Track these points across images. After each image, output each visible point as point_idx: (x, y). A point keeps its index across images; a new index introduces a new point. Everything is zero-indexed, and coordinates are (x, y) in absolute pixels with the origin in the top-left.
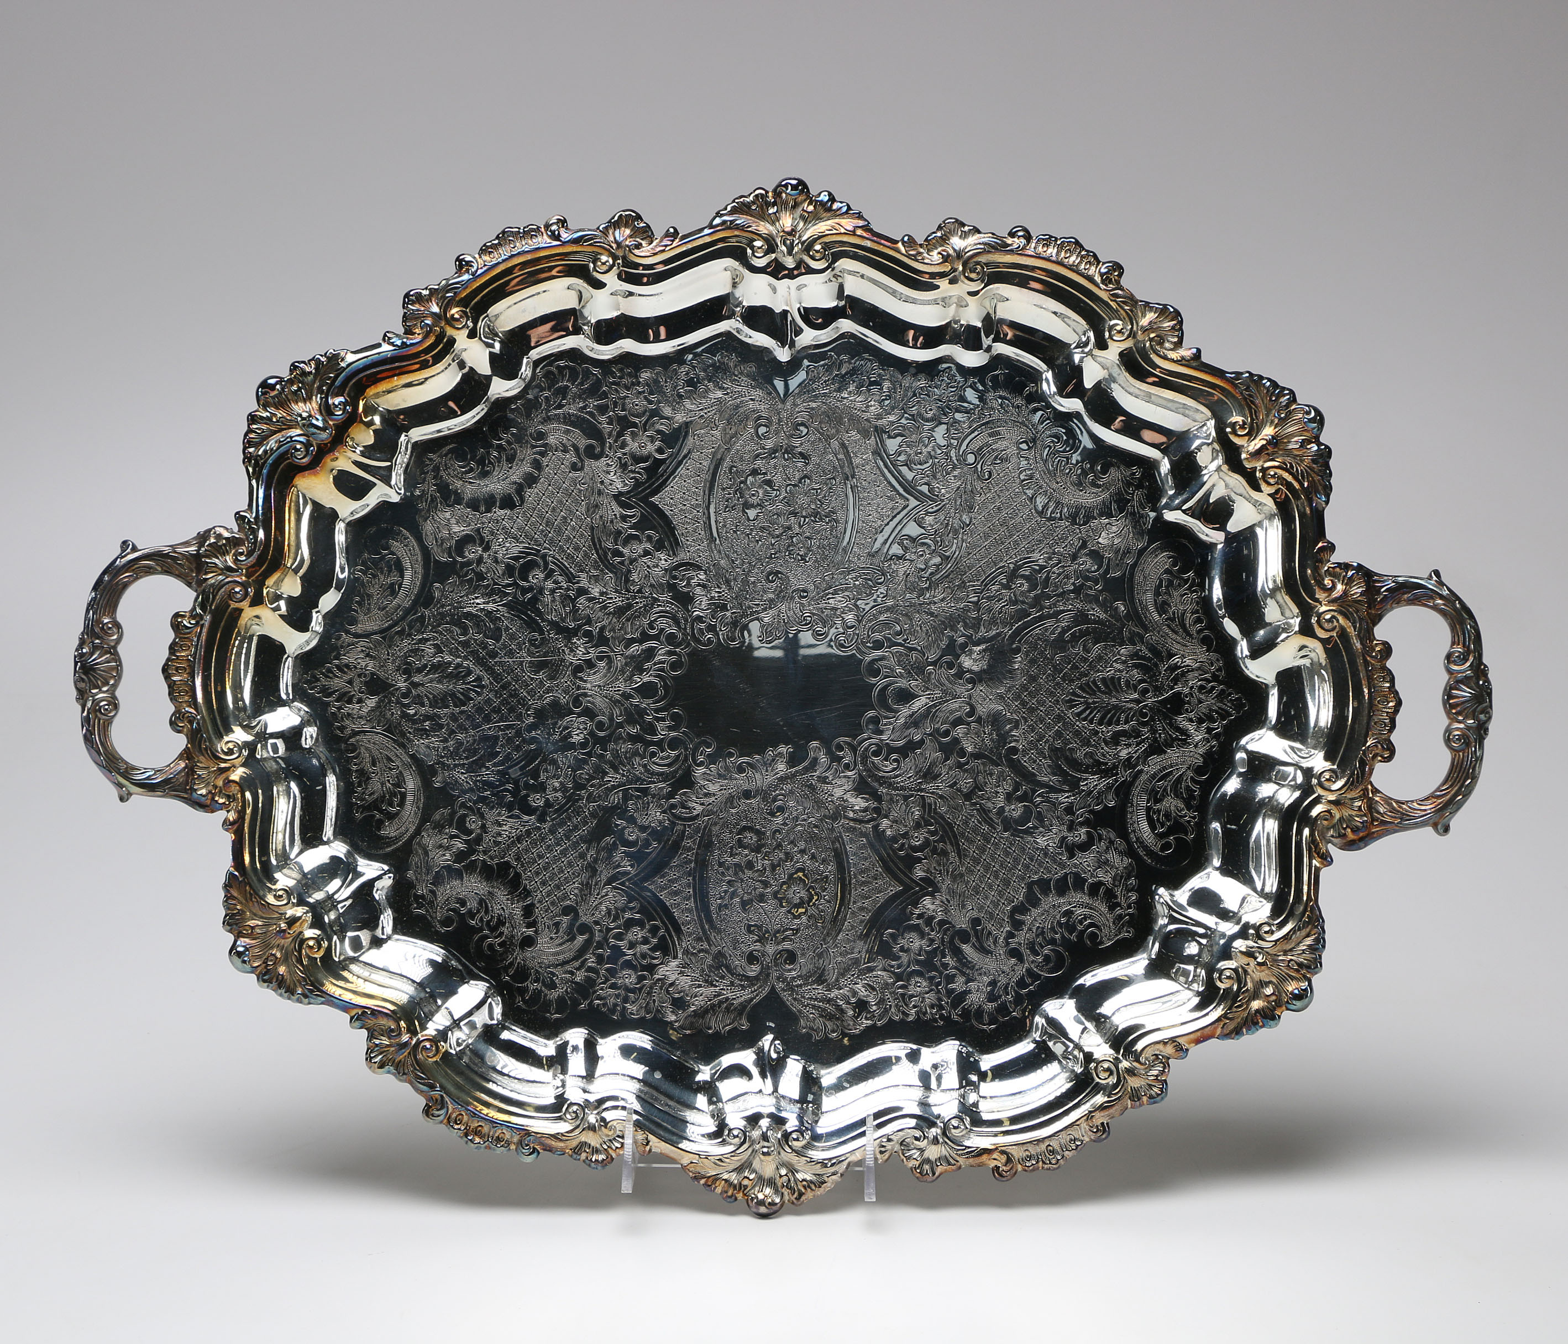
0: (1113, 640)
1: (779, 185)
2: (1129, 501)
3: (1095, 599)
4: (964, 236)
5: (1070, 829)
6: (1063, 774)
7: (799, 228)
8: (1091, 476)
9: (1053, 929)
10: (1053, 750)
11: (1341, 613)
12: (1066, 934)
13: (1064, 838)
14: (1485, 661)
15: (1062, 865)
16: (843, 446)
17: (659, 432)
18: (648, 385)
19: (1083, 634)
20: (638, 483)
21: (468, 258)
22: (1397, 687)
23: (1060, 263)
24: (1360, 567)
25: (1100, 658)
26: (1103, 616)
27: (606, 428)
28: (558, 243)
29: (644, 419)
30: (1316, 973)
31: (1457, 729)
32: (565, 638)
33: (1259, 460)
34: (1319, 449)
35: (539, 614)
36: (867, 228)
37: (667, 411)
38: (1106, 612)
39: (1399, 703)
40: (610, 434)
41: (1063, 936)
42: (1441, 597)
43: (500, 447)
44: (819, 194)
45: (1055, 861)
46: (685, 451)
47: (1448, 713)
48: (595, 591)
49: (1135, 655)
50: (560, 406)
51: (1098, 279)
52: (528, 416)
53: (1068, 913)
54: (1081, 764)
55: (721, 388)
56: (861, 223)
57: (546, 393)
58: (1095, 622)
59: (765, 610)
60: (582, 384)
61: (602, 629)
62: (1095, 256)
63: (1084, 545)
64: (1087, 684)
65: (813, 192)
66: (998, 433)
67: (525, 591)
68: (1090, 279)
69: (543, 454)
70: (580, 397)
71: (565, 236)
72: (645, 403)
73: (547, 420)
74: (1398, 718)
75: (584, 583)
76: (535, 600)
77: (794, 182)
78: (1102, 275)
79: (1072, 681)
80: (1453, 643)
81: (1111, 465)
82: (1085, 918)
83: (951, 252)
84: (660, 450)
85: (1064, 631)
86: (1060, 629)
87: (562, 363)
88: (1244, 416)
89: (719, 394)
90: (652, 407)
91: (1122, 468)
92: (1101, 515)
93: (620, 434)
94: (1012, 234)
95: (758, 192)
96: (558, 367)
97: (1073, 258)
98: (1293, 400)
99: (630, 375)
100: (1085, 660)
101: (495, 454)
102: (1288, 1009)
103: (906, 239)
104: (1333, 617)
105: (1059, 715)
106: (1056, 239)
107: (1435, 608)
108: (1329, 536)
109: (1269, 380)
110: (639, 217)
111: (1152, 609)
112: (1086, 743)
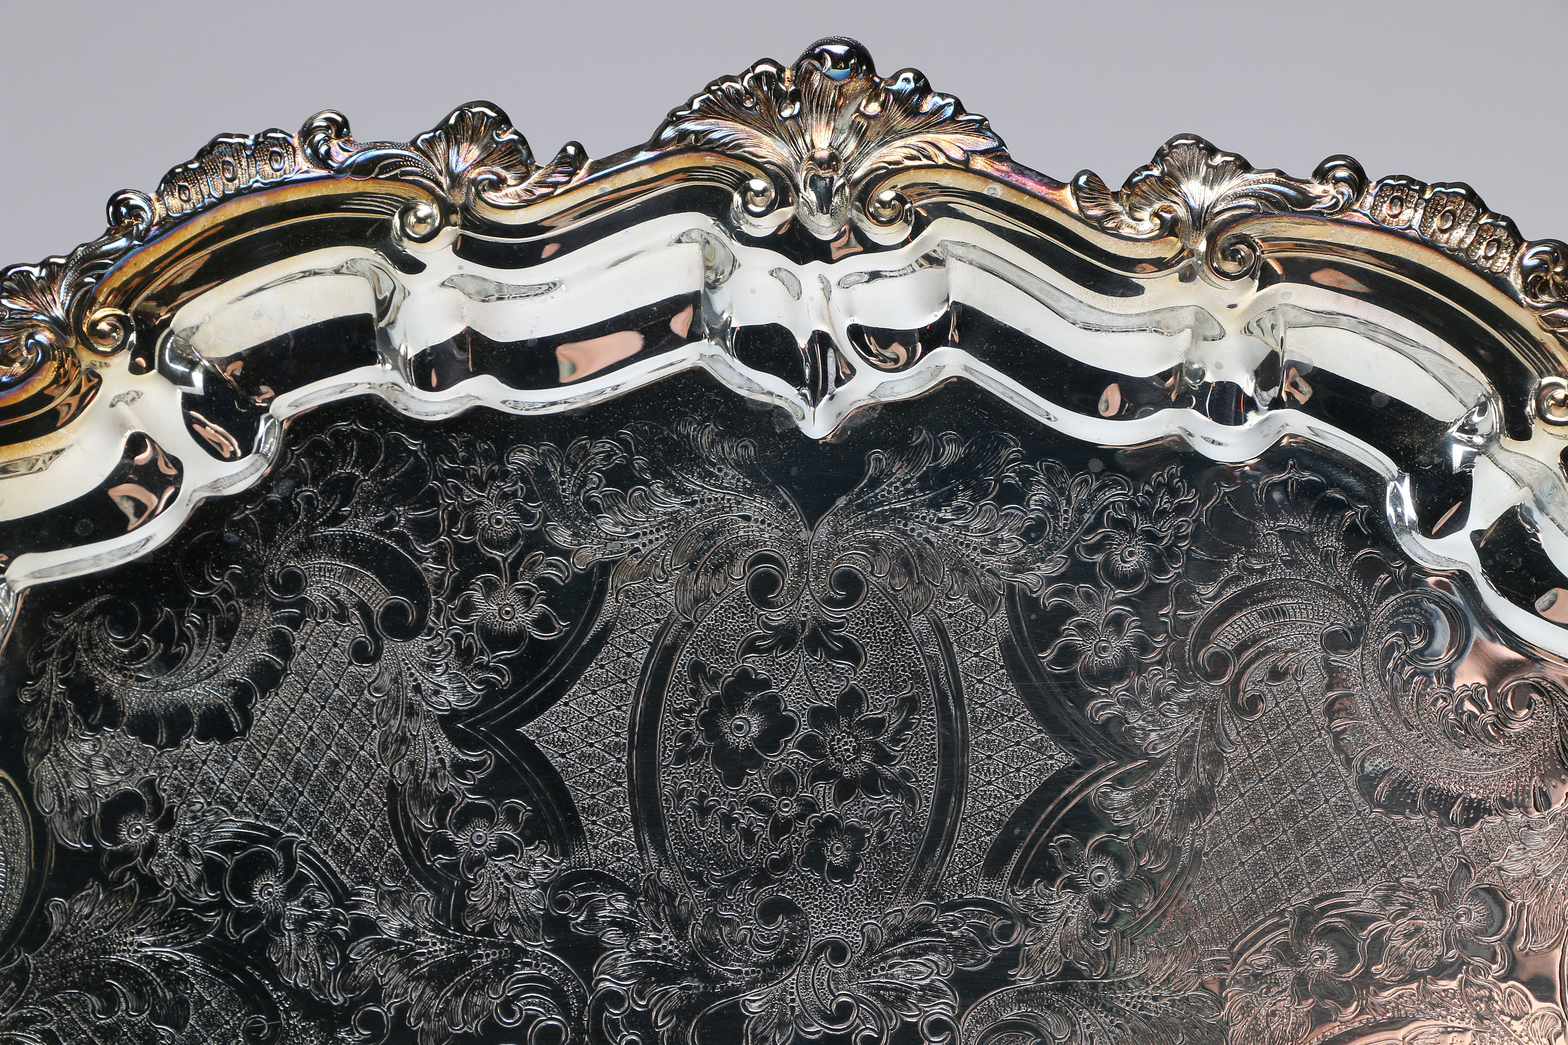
1: (809, 55)
4: (1215, 176)
7: (847, 152)
8: (1487, 715)
16: (939, 630)
17: (544, 582)
18: (525, 480)
20: (492, 691)
21: (136, 201)
23: (1431, 245)
27: (430, 569)
28: (324, 173)
29: (512, 554)
32: (321, 1028)
35: (271, 972)
36: (998, 154)
37: (562, 537)
40: (439, 584)
43: (206, 606)
44: (895, 78)
46: (597, 627)
48: (391, 927)
50: (336, 519)
51: (1515, 281)
52: (268, 539)
55: (680, 491)
56: (984, 144)
57: (309, 490)
59: (751, 985)
60: (384, 472)
61: (402, 1010)
62: (1512, 228)
63: (1465, 870)
65: (883, 70)
66: (1281, 612)
67: (242, 920)
68: (1498, 282)
69: (295, 622)
70: (379, 502)
71: (339, 157)
72: (516, 518)
73: (307, 548)
75: (368, 911)
76: (262, 941)
77: (840, 49)
78: (1525, 272)
83: (1181, 212)
84: (543, 623)
87: (342, 425)
89: (676, 503)
90: (530, 527)
91: (1560, 700)
92: (1507, 805)
93: (461, 585)
94: (1321, 174)
95: (760, 69)
96: (336, 434)
97: (1459, 233)
99: (486, 456)
101: (196, 618)
103: (1082, 180)
106: (1423, 186)
110: (503, 120)
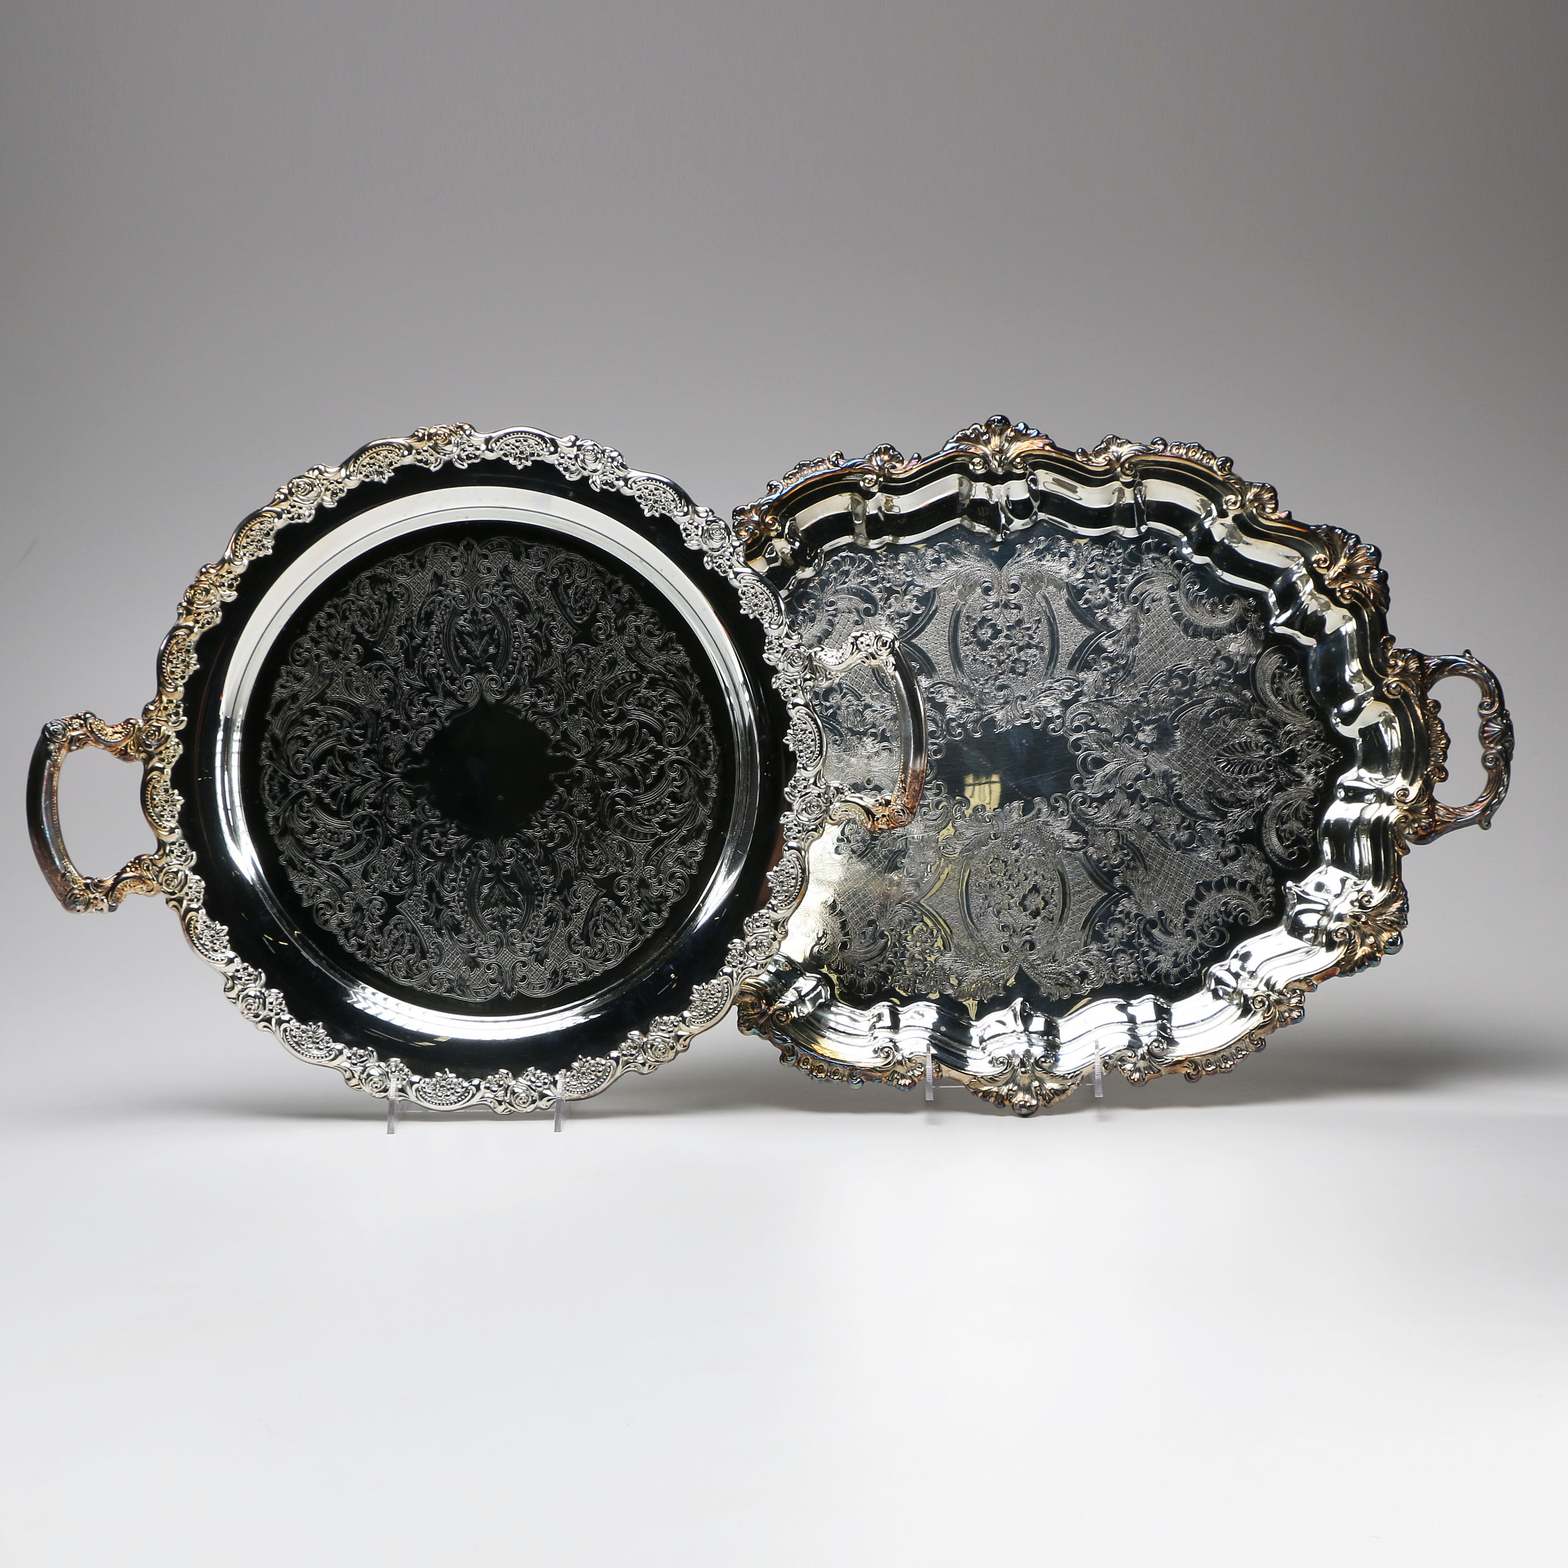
0: (1244, 716)
1: (989, 421)
2: (1248, 622)
3: (1229, 689)
4: (1120, 445)
5: (1223, 846)
6: (1214, 808)
7: (1005, 448)
8: (1220, 607)
9: (1215, 915)
10: (1207, 793)
11: (1402, 682)
12: (1225, 919)
13: (1219, 853)
14: (1506, 707)
15: (1220, 872)
16: (1045, 597)
17: (915, 596)
18: (905, 564)
19: (1222, 713)
20: (902, 631)
21: (775, 483)
22: (1446, 730)
23: (1188, 460)
24: (1414, 652)
25: (1235, 729)
26: (1236, 700)
27: (878, 596)
28: (838, 468)
29: (904, 587)
30: (1404, 927)
31: (1491, 754)
32: (858, 738)
33: (1337, 583)
34: (1379, 573)
35: (839, 723)
36: (1052, 445)
37: (919, 581)
38: (1237, 697)
39: (1449, 741)
40: (881, 599)
41: (1223, 920)
42: (1473, 666)
43: (804, 613)
44: (1017, 426)
45: (1213, 869)
46: (934, 608)
47: (1483, 744)
48: (877, 706)
49: (1260, 726)
50: (844, 583)
51: (1215, 468)
52: (822, 590)
53: (1225, 904)
54: (1228, 802)
55: (957, 563)
56: (1047, 441)
57: (834, 575)
58: (1230, 705)
59: (997, 711)
60: (859, 567)
61: (884, 730)
62: (1213, 454)
63: (1218, 653)
64: (1228, 747)
65: (1013, 423)
66: (1153, 582)
67: (827, 708)
68: (1211, 468)
69: (834, 616)
70: (858, 576)
71: (841, 462)
72: (904, 576)
73: (836, 592)
74: (1449, 752)
75: (868, 700)
76: (834, 714)
77: (999, 418)
78: (1218, 466)
79: (1217, 746)
80: (1483, 696)
81: (1234, 598)
82: (1238, 907)
83: (1112, 457)
84: (917, 608)
85: (1209, 712)
86: (1205, 711)
87: (843, 554)
88: (1325, 553)
89: (955, 568)
90: (909, 579)
91: (1242, 599)
92: (1229, 632)
93: (888, 599)
94: (1154, 443)
95: (974, 427)
96: (841, 557)
97: (1198, 455)
98: (1358, 541)
99: (892, 558)
100: (1225, 731)
101: (801, 617)
102: (1386, 953)
103: (1080, 451)
104: (1397, 685)
105: (1210, 769)
106: (1185, 445)
107: (1469, 675)
108: (1391, 631)
109: (1340, 529)
110: (892, 448)
111: (1269, 693)
112: (1230, 787)
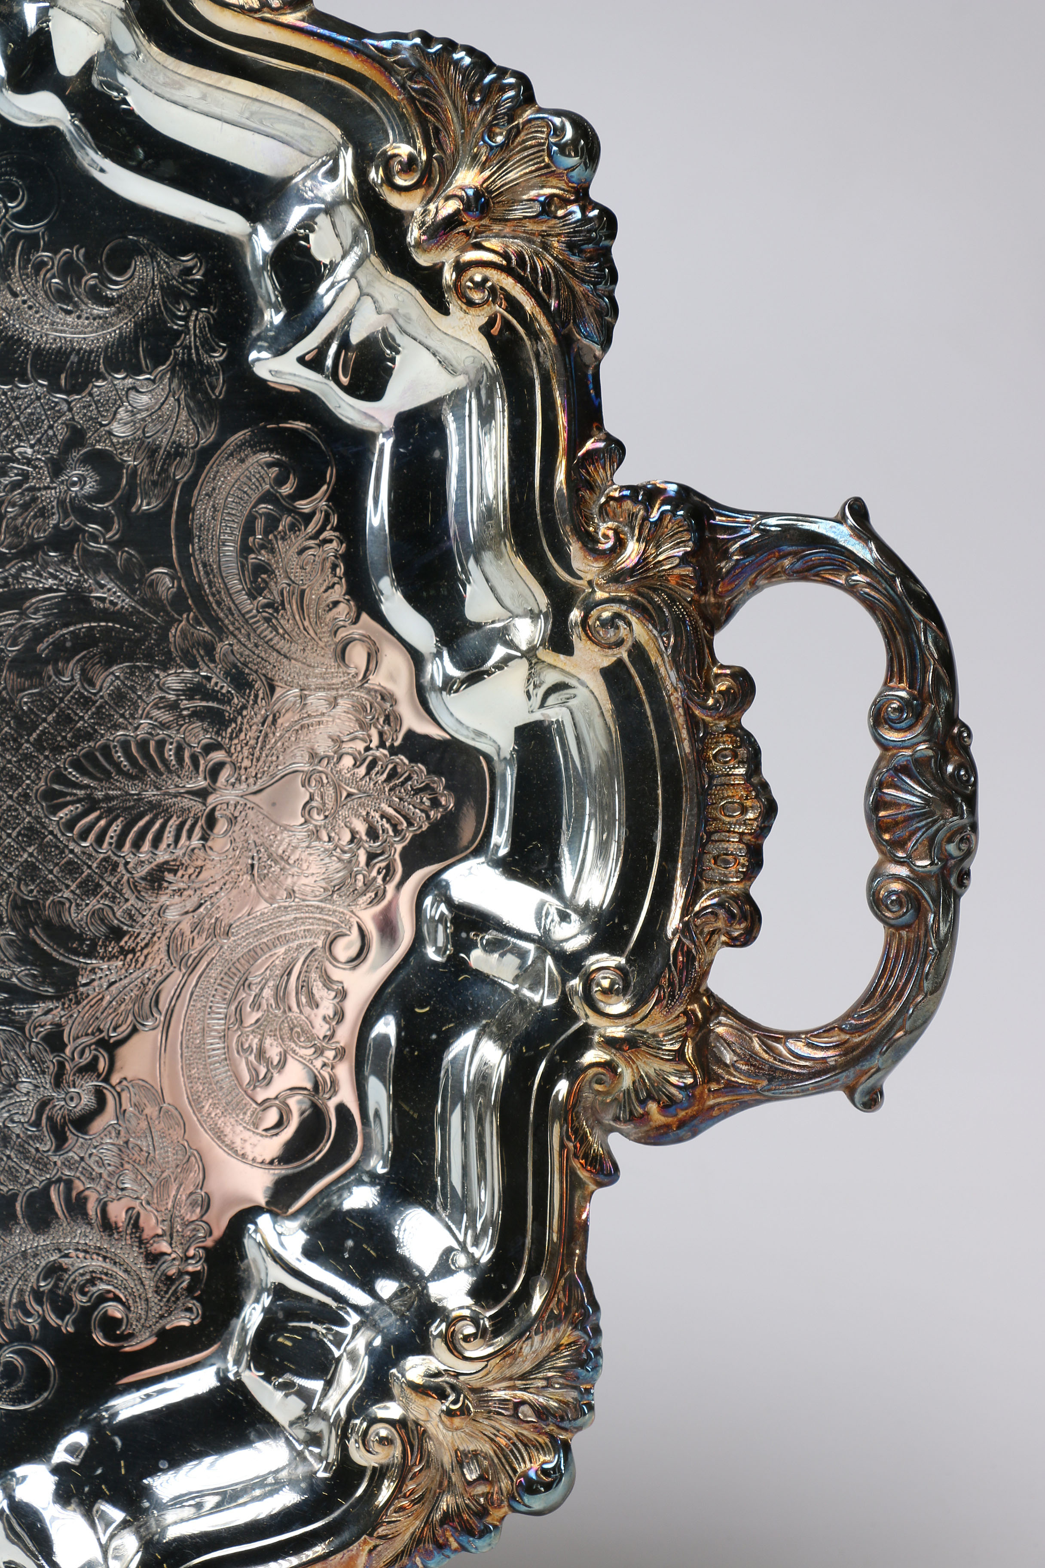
0: (148, 656)
2: (177, 334)
3: (105, 563)
5: (58, 1081)
6: (43, 960)
8: (90, 279)
9: (21, 1305)
10: (20, 906)
11: (634, 605)
12: (53, 1320)
13: (44, 1104)
14: (964, 714)
15: (41, 1164)
19: (82, 642)
22: (767, 772)
24: (685, 491)
25: (119, 697)
26: (125, 602)
30: (579, 1428)
31: (897, 878)
33: (446, 247)
34: (585, 220)
38: (131, 593)
39: (770, 810)
41: (44, 1323)
42: (863, 566)
45: (24, 1154)
47: (878, 842)
49: (195, 691)
53: (54, 1271)
54: (81, 938)
58: (106, 615)
63: (76, 437)
64: (90, 756)
74: (769, 846)
79: (57, 750)
80: (890, 677)
81: (137, 250)
82: (92, 1282)
85: (38, 635)
86: (28, 634)
88: (412, 143)
91: (162, 257)
92: (114, 366)
98: (527, 96)
100: (85, 702)
102: (514, 1510)
104: (617, 616)
105: (30, 828)
107: (851, 589)
108: (613, 423)
109: (471, 51)
111: (235, 584)
112: (90, 888)
